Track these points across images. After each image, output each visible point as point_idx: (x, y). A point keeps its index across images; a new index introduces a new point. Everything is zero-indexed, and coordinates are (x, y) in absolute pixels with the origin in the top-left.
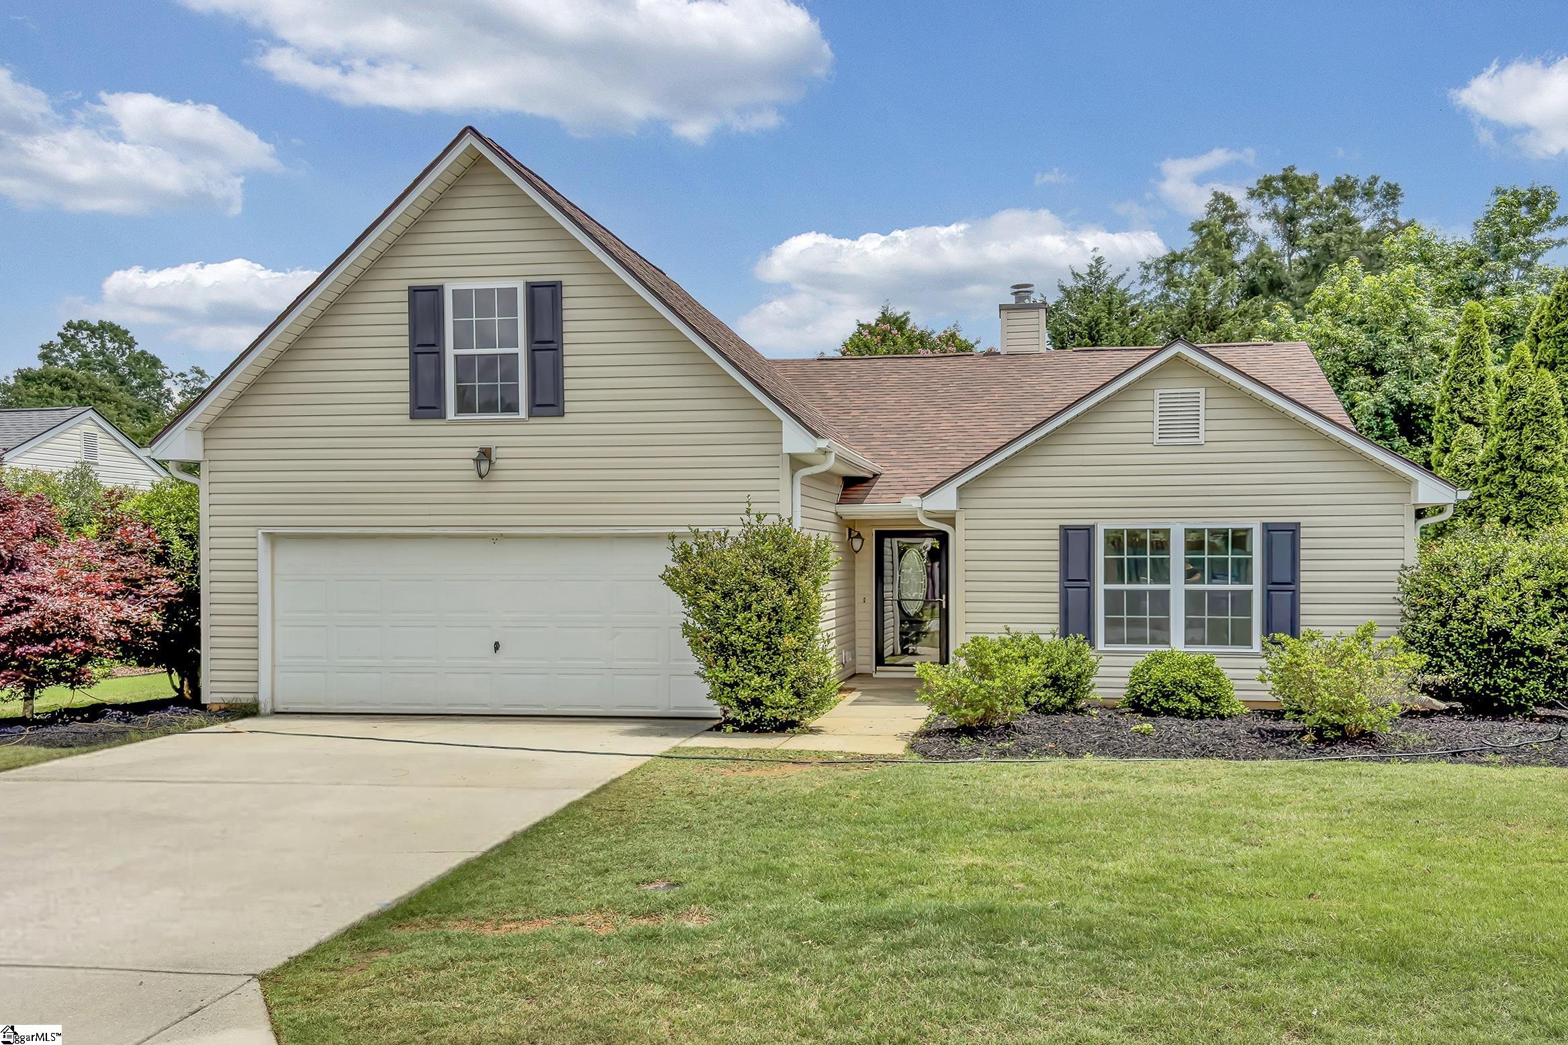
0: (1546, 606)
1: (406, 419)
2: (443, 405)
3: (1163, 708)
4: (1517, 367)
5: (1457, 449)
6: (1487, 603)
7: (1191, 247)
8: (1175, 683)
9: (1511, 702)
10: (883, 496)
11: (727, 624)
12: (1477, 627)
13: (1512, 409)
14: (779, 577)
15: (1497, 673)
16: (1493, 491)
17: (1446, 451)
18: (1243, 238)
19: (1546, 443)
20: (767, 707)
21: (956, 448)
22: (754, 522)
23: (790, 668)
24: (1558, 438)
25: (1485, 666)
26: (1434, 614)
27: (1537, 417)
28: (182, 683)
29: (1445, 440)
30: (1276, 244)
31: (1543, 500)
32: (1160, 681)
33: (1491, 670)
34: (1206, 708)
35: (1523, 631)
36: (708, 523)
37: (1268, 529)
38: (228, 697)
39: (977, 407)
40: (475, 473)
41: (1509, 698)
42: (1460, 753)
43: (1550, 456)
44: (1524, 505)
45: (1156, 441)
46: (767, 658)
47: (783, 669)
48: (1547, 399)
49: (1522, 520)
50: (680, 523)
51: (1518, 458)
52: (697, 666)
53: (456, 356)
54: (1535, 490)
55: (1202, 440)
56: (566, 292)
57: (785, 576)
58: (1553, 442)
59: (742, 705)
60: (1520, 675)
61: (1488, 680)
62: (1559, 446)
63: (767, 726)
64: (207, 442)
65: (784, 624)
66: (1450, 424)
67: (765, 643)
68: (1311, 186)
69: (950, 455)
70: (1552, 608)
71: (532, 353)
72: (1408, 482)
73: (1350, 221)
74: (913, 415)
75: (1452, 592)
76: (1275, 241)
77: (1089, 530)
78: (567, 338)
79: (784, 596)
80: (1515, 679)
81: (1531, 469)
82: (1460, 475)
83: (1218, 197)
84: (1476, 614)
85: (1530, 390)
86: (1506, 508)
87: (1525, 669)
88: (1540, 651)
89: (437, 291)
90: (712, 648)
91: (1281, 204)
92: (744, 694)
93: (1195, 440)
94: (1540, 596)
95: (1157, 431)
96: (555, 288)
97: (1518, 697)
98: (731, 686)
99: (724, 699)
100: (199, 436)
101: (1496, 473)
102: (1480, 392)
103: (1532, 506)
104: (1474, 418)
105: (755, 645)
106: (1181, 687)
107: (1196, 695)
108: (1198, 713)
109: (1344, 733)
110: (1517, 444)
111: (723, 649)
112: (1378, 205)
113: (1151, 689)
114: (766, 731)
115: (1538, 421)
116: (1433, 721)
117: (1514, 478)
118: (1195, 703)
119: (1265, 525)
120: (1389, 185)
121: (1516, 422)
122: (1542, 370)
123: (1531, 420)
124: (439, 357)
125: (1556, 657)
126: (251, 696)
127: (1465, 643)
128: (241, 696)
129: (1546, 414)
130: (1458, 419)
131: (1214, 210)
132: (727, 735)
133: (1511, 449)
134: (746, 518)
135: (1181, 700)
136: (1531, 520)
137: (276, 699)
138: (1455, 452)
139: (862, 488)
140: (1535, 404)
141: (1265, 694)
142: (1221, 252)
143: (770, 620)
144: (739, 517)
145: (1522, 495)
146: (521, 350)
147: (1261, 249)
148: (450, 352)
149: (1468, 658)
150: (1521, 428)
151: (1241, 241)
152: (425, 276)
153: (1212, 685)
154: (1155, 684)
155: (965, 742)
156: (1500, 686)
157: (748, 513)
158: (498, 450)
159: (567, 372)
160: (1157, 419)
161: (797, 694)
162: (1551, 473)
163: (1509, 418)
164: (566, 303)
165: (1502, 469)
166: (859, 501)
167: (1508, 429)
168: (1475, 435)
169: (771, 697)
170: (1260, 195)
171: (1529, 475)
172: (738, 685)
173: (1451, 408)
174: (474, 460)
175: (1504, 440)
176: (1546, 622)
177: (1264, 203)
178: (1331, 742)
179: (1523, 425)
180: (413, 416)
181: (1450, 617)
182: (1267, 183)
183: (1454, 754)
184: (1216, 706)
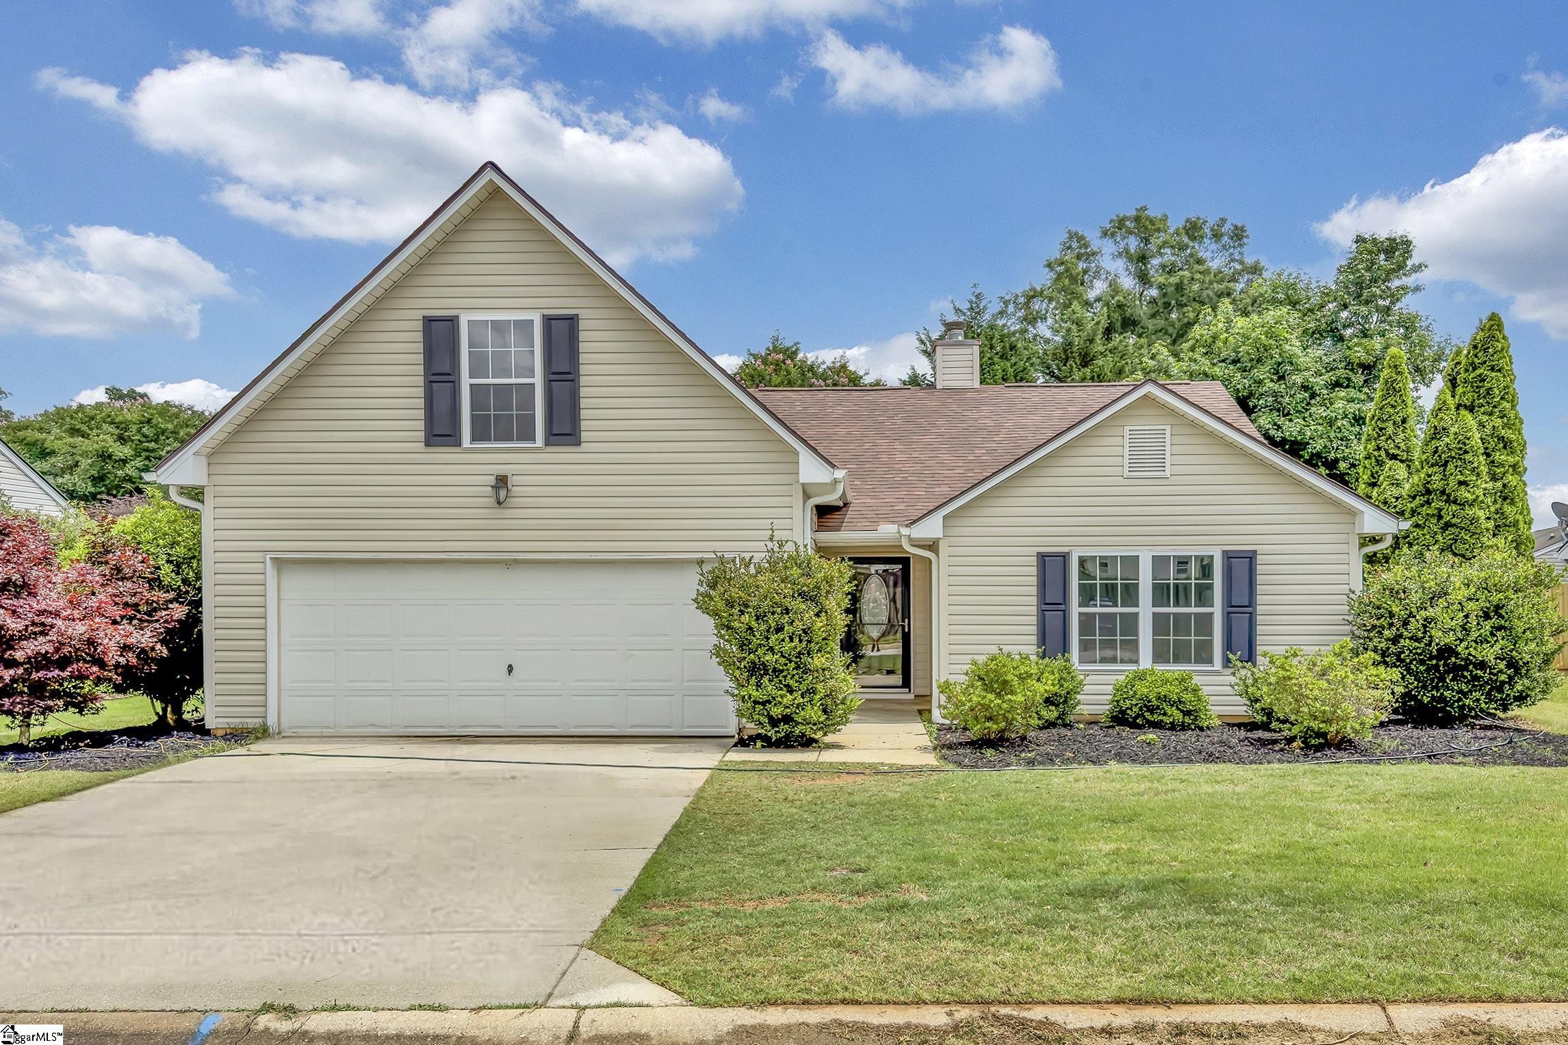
0: (1488, 626)
1: (421, 446)
2: (458, 434)
3: (1148, 721)
4: (1440, 409)
5: (1385, 483)
6: (1435, 623)
7: (1049, 283)
8: (1159, 698)
9: (1455, 712)
10: (859, 524)
11: (760, 644)
12: (1426, 645)
13: (1437, 448)
14: (807, 600)
15: (1442, 686)
16: (1420, 523)
17: (1374, 485)
18: (1097, 275)
19: (1468, 479)
20: (797, 723)
21: (917, 479)
22: (776, 549)
23: (819, 687)
24: (1478, 475)
25: (1432, 680)
26: (1387, 633)
27: (1460, 455)
28: (164, 710)
29: (1372, 475)
30: (1128, 282)
31: (1466, 530)
32: (1146, 696)
33: (1437, 683)
34: (1187, 720)
35: (1467, 648)
36: (730, 549)
37: (1228, 556)
38: (235, 722)
39: (927, 439)
40: (493, 500)
41: (1453, 709)
42: (1434, 756)
43: (1472, 490)
44: (1450, 534)
45: (1127, 474)
46: (797, 677)
47: (812, 688)
48: (1469, 439)
49: (1447, 549)
50: (707, 548)
51: (1443, 492)
52: (729, 684)
53: (471, 385)
54: (1459, 521)
55: (1168, 474)
56: (582, 325)
57: (812, 599)
58: (1475, 478)
59: (774, 722)
60: (1464, 687)
61: (1434, 692)
62: (1479, 481)
63: (794, 742)
64: (211, 466)
65: (813, 645)
66: (1377, 461)
67: (796, 663)
68: (1162, 226)
69: (913, 486)
70: (1491, 627)
71: (548, 383)
72: (1353, 513)
73: (1199, 262)
74: (867, 446)
75: (1403, 613)
76: (1127, 279)
77: (1065, 557)
78: (583, 369)
79: (814, 618)
80: (1460, 692)
81: (1455, 502)
82: (1388, 508)
83: (1072, 235)
84: (1425, 632)
85: (1453, 430)
86: (1433, 537)
87: (1468, 682)
88: (1482, 665)
89: (453, 321)
90: (745, 667)
91: (1133, 243)
92: (776, 711)
93: (1163, 473)
94: (1481, 617)
95: (1126, 465)
96: (572, 321)
97: (1462, 708)
98: (764, 704)
99: (756, 717)
100: (204, 461)
101: (1422, 506)
102: (1403, 432)
103: (1457, 536)
104: (1397, 455)
105: (786, 665)
106: (1165, 701)
107: (1178, 709)
108: (1180, 725)
109: (1326, 739)
110: (1442, 479)
111: (756, 670)
112: (1226, 246)
113: (1137, 704)
114: (792, 747)
115: (1460, 459)
116: (1389, 730)
117: (1440, 510)
118: (1178, 716)
119: (1225, 552)
120: (1236, 227)
121: (1440, 459)
122: (1463, 412)
123: (1454, 458)
124: (454, 385)
125: (1495, 671)
126: (260, 720)
127: (1415, 659)
128: (248, 720)
129: (1468, 452)
130: (1384, 456)
131: (1068, 248)
132: (755, 750)
133: (1437, 484)
134: (770, 544)
135: (1165, 714)
136: (1456, 548)
137: (282, 720)
138: (1384, 486)
139: (836, 515)
140: (1458, 443)
141: (1240, 709)
142: (1078, 289)
143: (801, 641)
144: (763, 543)
145: (1448, 525)
146: (538, 380)
147: (1114, 288)
148: (466, 381)
149: (1417, 673)
150: (1445, 464)
151: (1094, 278)
152: (440, 308)
153: (1193, 699)
154: (1140, 700)
155: (989, 753)
156: (1446, 697)
157: (771, 540)
158: (514, 477)
159: (584, 403)
160: (1127, 453)
161: (825, 711)
162: (1473, 505)
163: (1434, 456)
164: (582, 336)
165: (1428, 503)
166: (837, 529)
167: (1433, 466)
168: (1401, 471)
169: (802, 713)
170: (1113, 235)
171: (1454, 507)
172: (769, 702)
173: (1378, 446)
174: (492, 487)
175: (1430, 476)
176: (1486, 640)
177: (1116, 242)
178: (1318, 748)
179: (1447, 462)
180: (428, 444)
181: (1401, 636)
182: (1121, 223)
183: (1429, 757)
184: (1195, 720)
